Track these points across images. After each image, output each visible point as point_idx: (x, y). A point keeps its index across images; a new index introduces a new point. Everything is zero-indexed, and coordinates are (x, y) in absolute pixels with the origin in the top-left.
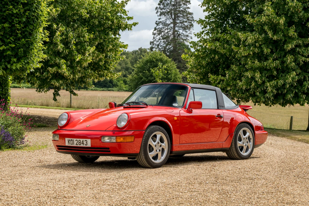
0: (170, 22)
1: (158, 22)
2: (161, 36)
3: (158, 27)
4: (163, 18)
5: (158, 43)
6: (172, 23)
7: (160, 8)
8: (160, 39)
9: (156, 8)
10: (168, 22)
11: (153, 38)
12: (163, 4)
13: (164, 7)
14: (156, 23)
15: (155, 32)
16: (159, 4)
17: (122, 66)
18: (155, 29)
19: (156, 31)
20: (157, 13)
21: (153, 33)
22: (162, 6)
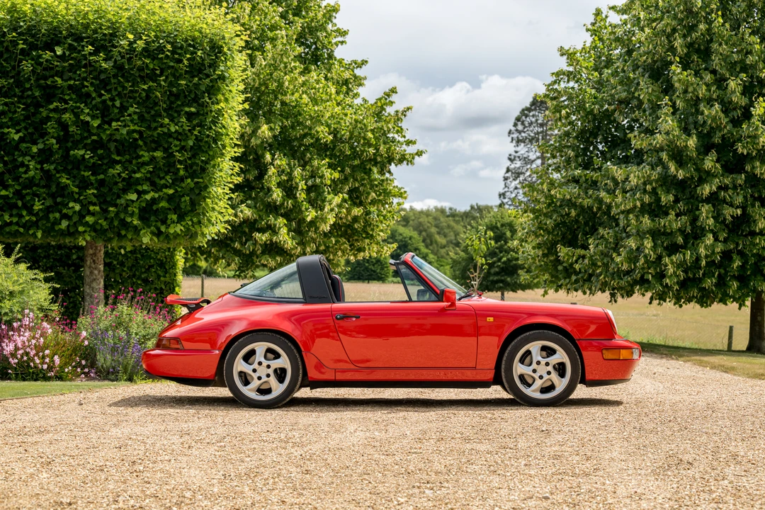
0: (535, 157)
1: (512, 157)
2: (518, 181)
3: (513, 166)
4: (522, 149)
5: (513, 195)
6: (538, 158)
7: (517, 130)
8: (516, 188)
9: (510, 132)
10: (532, 156)
11: (504, 186)
12: (523, 123)
13: (524, 128)
14: (510, 159)
15: (507, 175)
16: (515, 125)
17: (448, 239)
18: (508, 170)
19: (510, 173)
20: (512, 142)
21: (504, 177)
22: (520, 127)
